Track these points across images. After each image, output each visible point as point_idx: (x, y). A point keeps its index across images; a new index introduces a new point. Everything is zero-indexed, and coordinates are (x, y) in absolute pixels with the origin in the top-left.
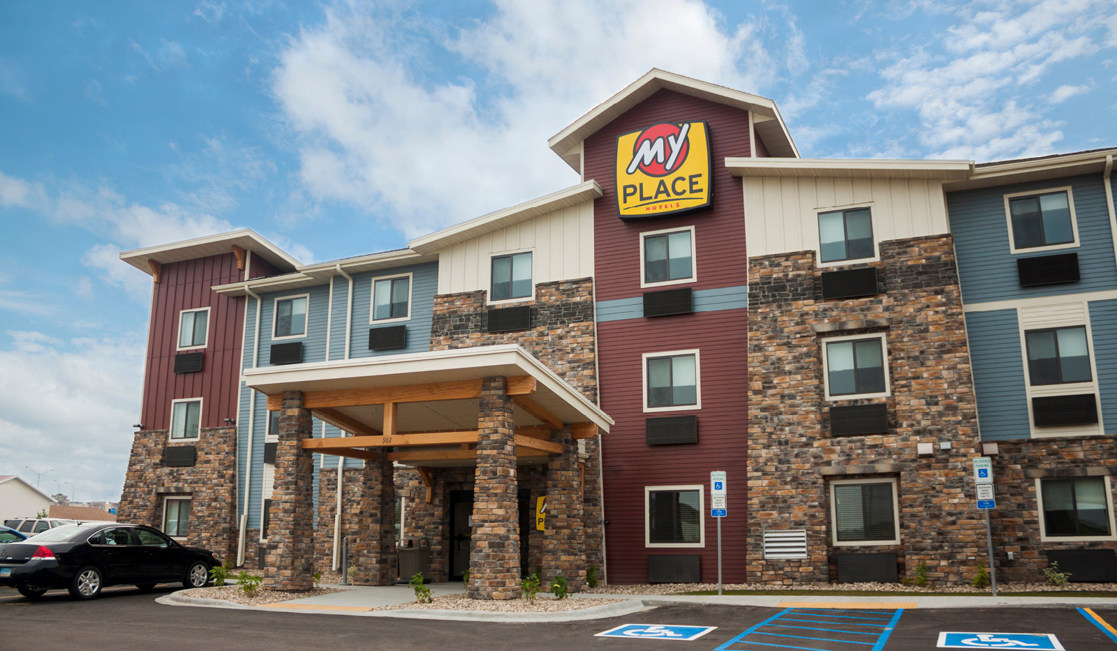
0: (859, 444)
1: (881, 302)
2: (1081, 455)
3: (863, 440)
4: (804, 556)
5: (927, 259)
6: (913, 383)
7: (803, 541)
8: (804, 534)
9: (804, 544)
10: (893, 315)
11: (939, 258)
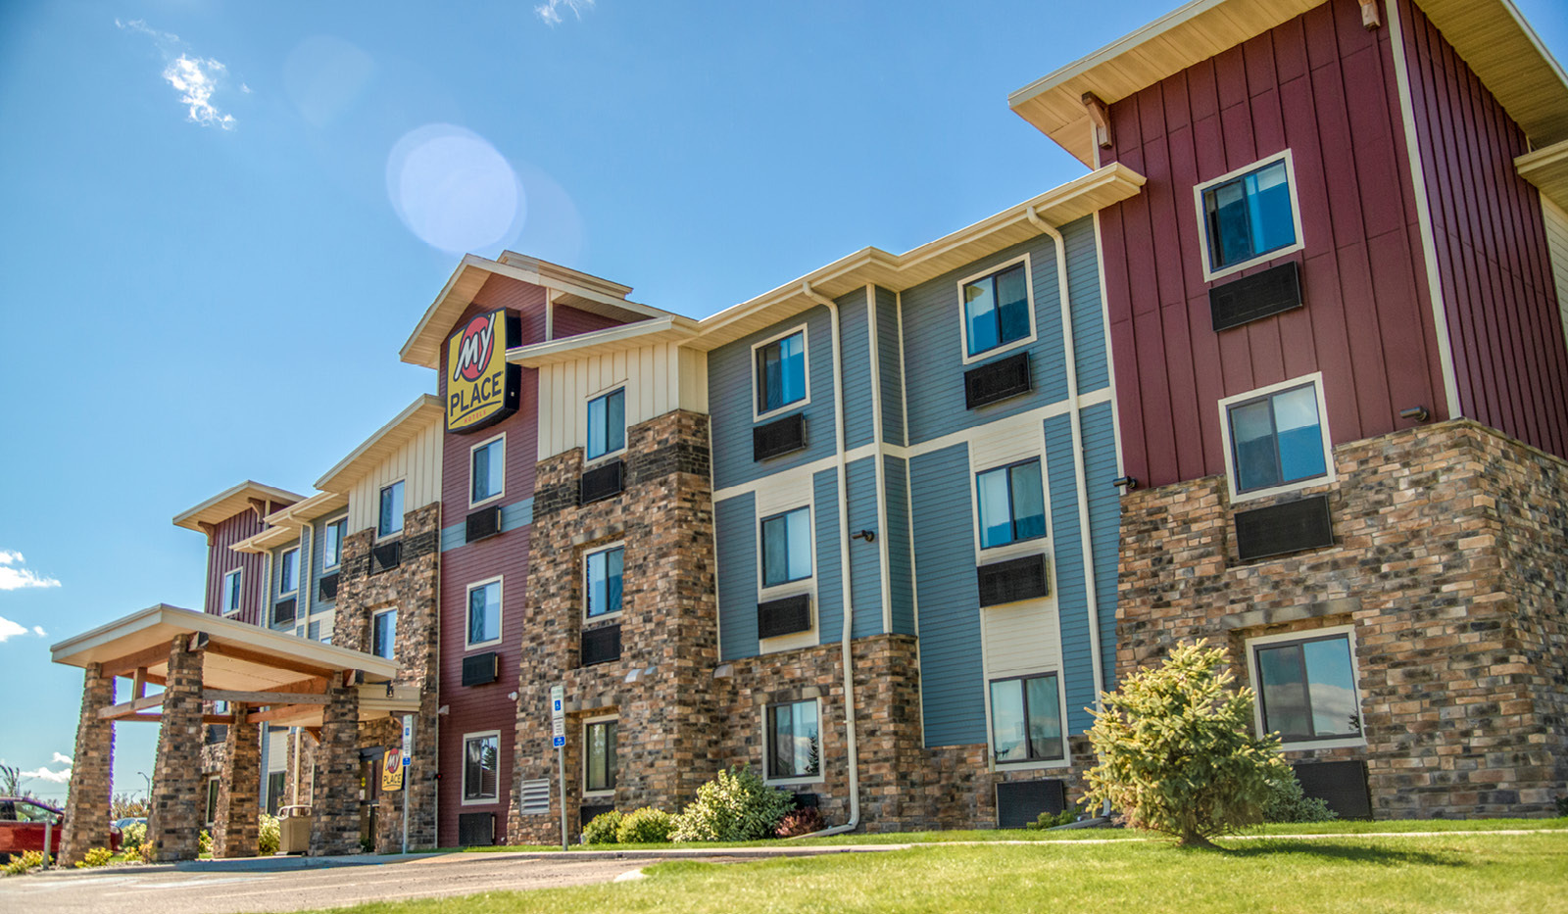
0: (592, 674)
1: (621, 501)
2: (798, 673)
3: (595, 669)
4: (547, 810)
5: (659, 443)
6: (636, 597)
7: (546, 793)
8: (547, 784)
9: (547, 796)
10: (629, 518)
11: (667, 440)
